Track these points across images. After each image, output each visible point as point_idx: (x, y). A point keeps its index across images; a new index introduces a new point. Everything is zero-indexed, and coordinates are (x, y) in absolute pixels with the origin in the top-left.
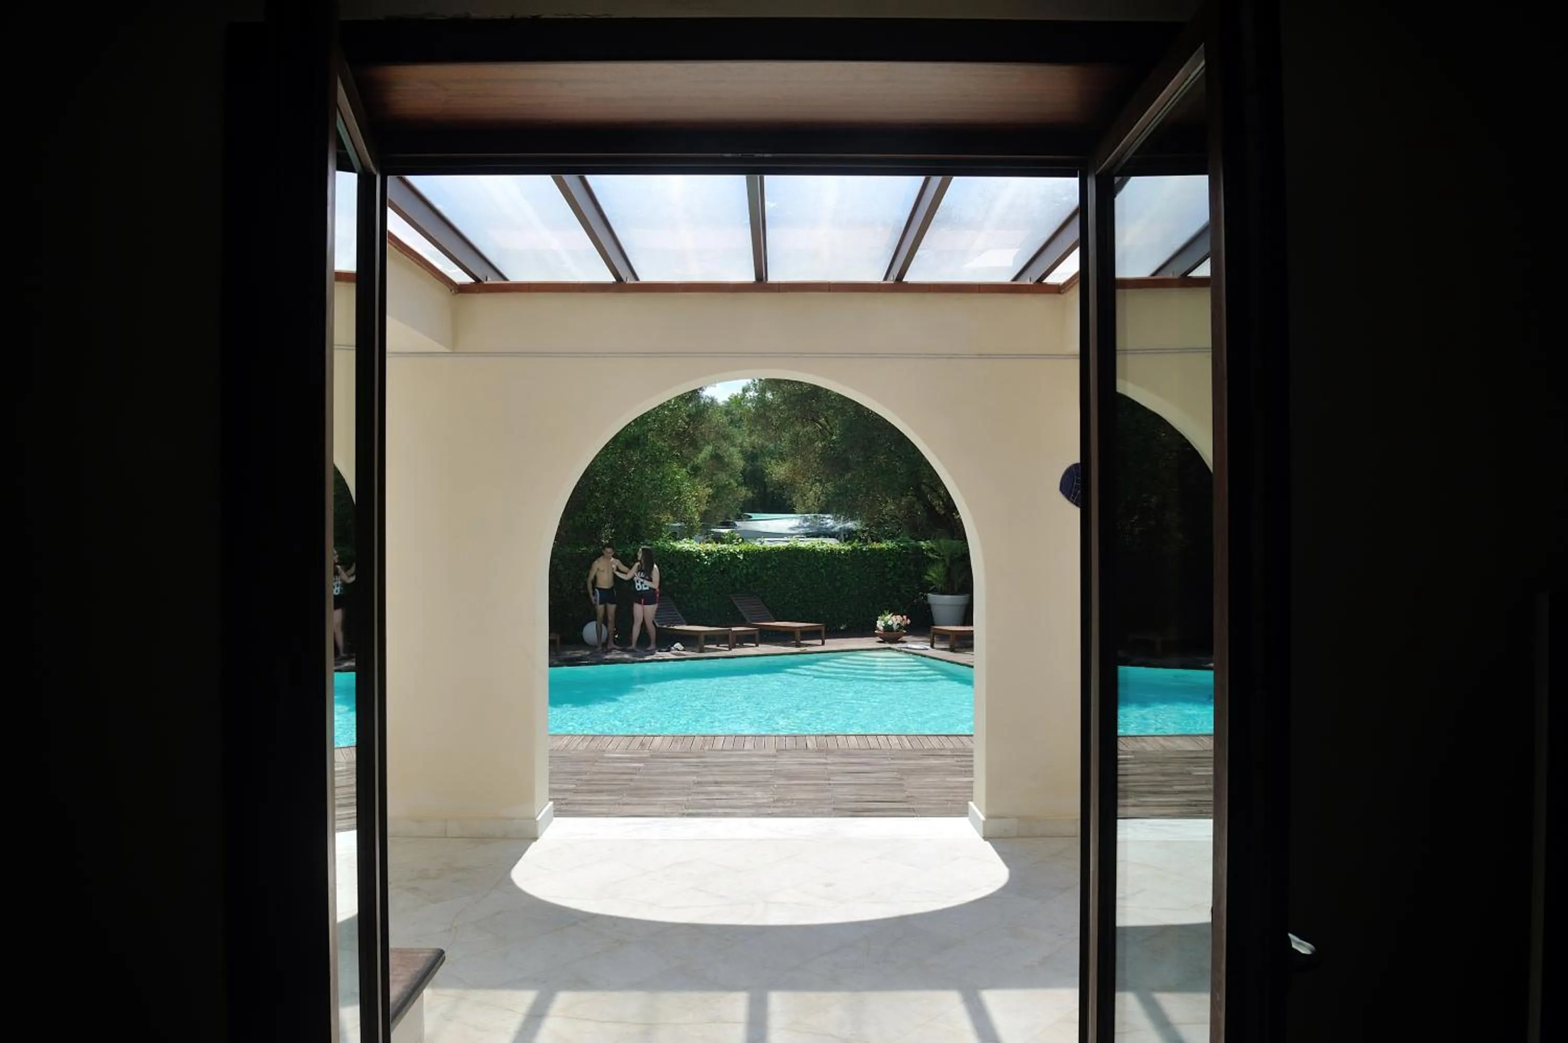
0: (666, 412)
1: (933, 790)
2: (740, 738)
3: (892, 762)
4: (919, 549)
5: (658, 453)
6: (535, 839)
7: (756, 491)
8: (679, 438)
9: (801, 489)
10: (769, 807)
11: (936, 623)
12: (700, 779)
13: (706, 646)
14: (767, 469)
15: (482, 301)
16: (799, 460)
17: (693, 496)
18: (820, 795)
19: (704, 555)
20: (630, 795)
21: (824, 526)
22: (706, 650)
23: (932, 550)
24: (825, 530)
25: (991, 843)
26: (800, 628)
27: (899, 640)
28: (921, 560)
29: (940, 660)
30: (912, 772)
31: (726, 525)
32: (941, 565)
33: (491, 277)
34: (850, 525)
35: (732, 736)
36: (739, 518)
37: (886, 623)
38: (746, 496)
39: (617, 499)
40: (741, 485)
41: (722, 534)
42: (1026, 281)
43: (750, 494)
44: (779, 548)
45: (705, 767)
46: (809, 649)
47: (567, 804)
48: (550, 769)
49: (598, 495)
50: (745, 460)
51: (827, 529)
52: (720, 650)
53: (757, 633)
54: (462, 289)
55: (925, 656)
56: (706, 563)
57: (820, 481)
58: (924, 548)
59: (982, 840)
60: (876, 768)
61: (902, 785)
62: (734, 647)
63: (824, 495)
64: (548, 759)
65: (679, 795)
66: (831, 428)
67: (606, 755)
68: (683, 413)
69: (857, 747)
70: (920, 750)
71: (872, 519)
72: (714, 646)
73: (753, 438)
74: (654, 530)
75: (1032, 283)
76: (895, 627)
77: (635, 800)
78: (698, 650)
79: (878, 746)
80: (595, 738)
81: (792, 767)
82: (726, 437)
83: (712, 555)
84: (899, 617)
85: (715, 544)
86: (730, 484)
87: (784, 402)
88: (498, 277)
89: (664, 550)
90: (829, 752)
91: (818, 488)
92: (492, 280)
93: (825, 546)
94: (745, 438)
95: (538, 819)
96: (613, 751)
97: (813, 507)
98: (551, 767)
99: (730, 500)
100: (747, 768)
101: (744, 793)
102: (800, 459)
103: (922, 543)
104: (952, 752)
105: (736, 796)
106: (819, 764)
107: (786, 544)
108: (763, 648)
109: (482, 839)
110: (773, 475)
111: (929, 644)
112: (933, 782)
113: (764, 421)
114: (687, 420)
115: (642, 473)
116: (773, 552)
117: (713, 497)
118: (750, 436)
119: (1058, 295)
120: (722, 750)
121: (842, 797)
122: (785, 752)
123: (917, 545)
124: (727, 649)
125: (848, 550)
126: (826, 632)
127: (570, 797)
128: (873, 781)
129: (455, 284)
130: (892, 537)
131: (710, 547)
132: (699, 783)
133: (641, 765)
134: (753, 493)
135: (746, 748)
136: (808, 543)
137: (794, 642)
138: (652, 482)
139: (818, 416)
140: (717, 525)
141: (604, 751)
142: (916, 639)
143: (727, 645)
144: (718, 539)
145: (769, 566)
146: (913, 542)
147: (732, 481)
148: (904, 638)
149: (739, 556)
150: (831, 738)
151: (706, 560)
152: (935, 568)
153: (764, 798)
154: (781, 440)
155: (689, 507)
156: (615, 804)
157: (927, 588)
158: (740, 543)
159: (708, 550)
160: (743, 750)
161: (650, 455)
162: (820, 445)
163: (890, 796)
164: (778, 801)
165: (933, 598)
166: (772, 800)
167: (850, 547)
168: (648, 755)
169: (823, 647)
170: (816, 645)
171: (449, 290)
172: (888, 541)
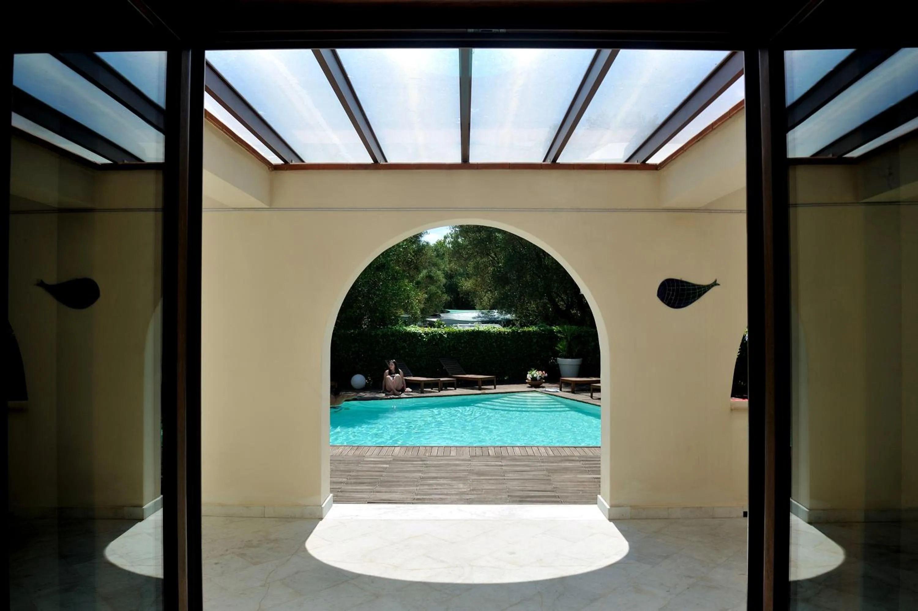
0: (401, 249)
1: (569, 483)
2: (448, 448)
3: (542, 464)
4: (552, 331)
5: (396, 274)
6: (321, 519)
7: (452, 296)
8: (408, 265)
9: (480, 295)
10: (468, 494)
11: (562, 376)
12: (423, 475)
13: (425, 389)
14: (460, 283)
15: (289, 176)
16: (479, 279)
17: (416, 299)
18: (500, 487)
19: (423, 335)
20: (381, 486)
21: (493, 317)
22: (425, 392)
23: (559, 332)
24: (493, 319)
25: (614, 523)
26: (481, 378)
27: (541, 386)
28: (552, 338)
29: (567, 398)
30: (555, 471)
31: (435, 316)
32: (565, 341)
33: (294, 161)
34: (509, 316)
35: (443, 447)
36: (443, 312)
37: (533, 376)
38: (446, 299)
39: (371, 301)
40: (444, 293)
41: (434, 322)
42: (634, 162)
43: (449, 298)
44: (468, 330)
45: (427, 467)
46: (487, 391)
47: (341, 492)
48: (331, 468)
49: (360, 298)
50: (446, 279)
51: (494, 318)
52: (434, 392)
53: (455, 382)
54: (276, 168)
55: (557, 396)
56: (424, 339)
57: (490, 290)
58: (555, 331)
59: (608, 521)
60: (533, 468)
61: (550, 480)
62: (442, 390)
63: (493, 299)
64: (330, 461)
65: (410, 486)
66: (498, 259)
67: (365, 459)
68: (411, 250)
69: (520, 455)
70: (559, 456)
71: (522, 313)
72: (430, 390)
73: (451, 265)
74: (393, 319)
75: (639, 163)
76: (538, 378)
77: (384, 489)
78: (420, 392)
79: (533, 454)
80: (359, 448)
81: (481, 468)
82: (435, 265)
83: (428, 335)
84: (540, 372)
85: (429, 328)
86: (438, 292)
87: (470, 244)
88: (299, 160)
89: (399, 332)
90: (503, 458)
91: (489, 294)
92: (295, 162)
93: (495, 329)
94: (447, 265)
95: (323, 506)
96: (370, 457)
97: (487, 306)
98: (331, 467)
99: (437, 301)
100: (453, 468)
101: (451, 485)
102: (480, 277)
103: (554, 327)
104: (579, 458)
105: (446, 486)
106: (496, 465)
107: (472, 328)
108: (459, 391)
109: (288, 519)
110: (464, 287)
111: (559, 388)
112: (569, 478)
113: (458, 255)
114: (413, 254)
115: (387, 286)
116: (465, 333)
117: (428, 300)
118: (449, 264)
119: (655, 171)
120: (437, 456)
121: (513, 488)
122: (475, 458)
123: (551, 329)
124: (437, 391)
125: (510, 332)
126: (497, 381)
127: (344, 487)
128: (531, 477)
129: (272, 164)
130: (535, 324)
131: (427, 330)
132: (422, 478)
133: (388, 466)
134: (451, 298)
135: (451, 455)
136: (485, 328)
137: (477, 387)
138: (392, 291)
139: (490, 252)
140: (430, 316)
141: (364, 456)
142: (550, 385)
143: (437, 389)
144: (432, 325)
145: (462, 341)
146: (548, 327)
147: (438, 291)
148: (543, 385)
149: (444, 336)
150: (504, 448)
151: (424, 338)
152: (562, 343)
153: (464, 488)
154: (467, 266)
155: (414, 306)
156: (371, 492)
157: (556, 354)
158: (445, 328)
159: (425, 332)
160: (450, 456)
161: (391, 275)
162: (491, 269)
163: (543, 487)
164: (473, 490)
165: (560, 361)
166: (469, 489)
167: (510, 330)
168: (392, 459)
169: (495, 390)
170: (490, 389)
171: (268, 168)
172: (533, 327)
